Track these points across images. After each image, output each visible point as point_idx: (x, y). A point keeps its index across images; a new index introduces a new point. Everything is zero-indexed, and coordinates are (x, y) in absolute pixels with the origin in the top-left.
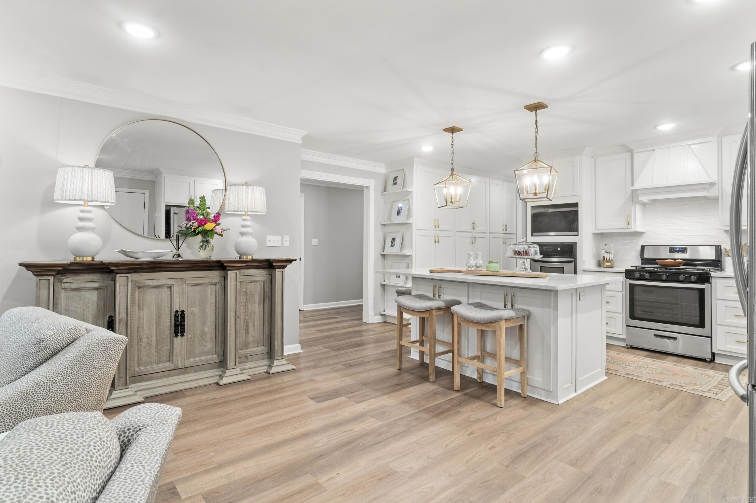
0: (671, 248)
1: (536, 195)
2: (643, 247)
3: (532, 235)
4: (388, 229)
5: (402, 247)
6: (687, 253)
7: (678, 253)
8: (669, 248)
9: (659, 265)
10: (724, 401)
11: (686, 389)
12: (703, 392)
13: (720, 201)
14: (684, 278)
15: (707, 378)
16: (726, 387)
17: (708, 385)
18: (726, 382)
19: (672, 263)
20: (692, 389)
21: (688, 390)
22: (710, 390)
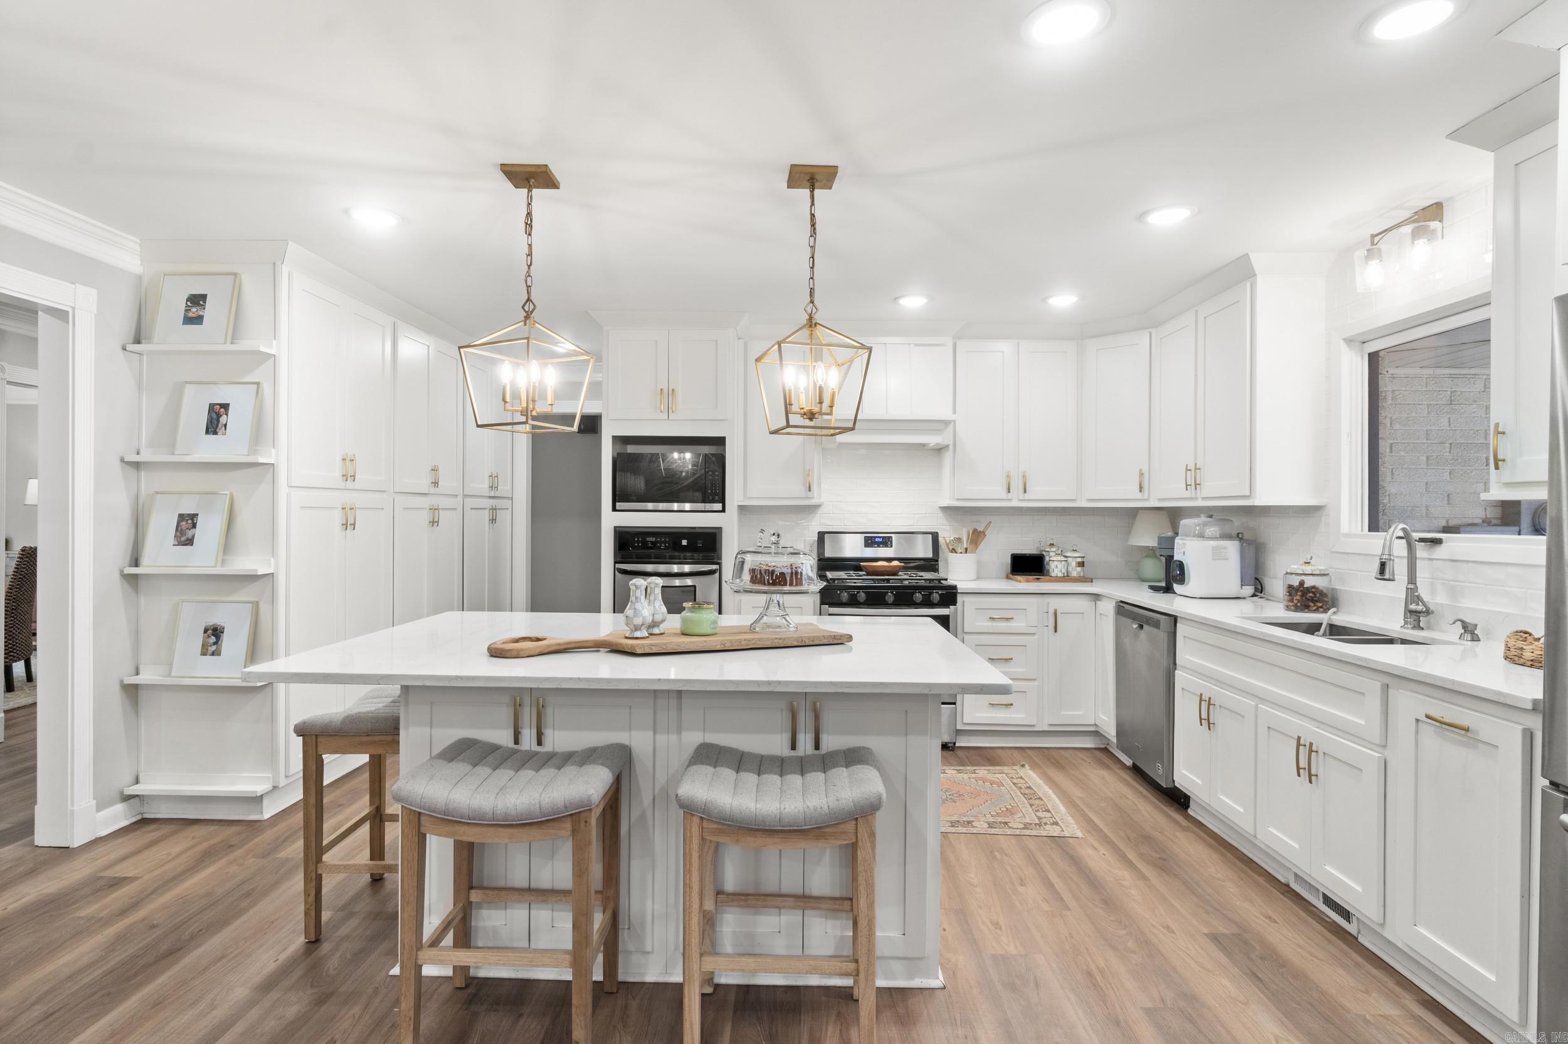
0: (868, 537)
1: (811, 419)
2: (821, 536)
3: (614, 509)
4: (148, 483)
5: (228, 544)
6: (891, 546)
7: (879, 546)
8: (865, 537)
9: (864, 573)
10: (1085, 838)
11: (1017, 828)
12: (1040, 826)
13: (948, 457)
14: (921, 600)
15: (998, 788)
16: (1042, 803)
17: (1023, 807)
18: (1026, 788)
19: (888, 569)
20: (1023, 826)
21: (1020, 829)
22: (1040, 818)
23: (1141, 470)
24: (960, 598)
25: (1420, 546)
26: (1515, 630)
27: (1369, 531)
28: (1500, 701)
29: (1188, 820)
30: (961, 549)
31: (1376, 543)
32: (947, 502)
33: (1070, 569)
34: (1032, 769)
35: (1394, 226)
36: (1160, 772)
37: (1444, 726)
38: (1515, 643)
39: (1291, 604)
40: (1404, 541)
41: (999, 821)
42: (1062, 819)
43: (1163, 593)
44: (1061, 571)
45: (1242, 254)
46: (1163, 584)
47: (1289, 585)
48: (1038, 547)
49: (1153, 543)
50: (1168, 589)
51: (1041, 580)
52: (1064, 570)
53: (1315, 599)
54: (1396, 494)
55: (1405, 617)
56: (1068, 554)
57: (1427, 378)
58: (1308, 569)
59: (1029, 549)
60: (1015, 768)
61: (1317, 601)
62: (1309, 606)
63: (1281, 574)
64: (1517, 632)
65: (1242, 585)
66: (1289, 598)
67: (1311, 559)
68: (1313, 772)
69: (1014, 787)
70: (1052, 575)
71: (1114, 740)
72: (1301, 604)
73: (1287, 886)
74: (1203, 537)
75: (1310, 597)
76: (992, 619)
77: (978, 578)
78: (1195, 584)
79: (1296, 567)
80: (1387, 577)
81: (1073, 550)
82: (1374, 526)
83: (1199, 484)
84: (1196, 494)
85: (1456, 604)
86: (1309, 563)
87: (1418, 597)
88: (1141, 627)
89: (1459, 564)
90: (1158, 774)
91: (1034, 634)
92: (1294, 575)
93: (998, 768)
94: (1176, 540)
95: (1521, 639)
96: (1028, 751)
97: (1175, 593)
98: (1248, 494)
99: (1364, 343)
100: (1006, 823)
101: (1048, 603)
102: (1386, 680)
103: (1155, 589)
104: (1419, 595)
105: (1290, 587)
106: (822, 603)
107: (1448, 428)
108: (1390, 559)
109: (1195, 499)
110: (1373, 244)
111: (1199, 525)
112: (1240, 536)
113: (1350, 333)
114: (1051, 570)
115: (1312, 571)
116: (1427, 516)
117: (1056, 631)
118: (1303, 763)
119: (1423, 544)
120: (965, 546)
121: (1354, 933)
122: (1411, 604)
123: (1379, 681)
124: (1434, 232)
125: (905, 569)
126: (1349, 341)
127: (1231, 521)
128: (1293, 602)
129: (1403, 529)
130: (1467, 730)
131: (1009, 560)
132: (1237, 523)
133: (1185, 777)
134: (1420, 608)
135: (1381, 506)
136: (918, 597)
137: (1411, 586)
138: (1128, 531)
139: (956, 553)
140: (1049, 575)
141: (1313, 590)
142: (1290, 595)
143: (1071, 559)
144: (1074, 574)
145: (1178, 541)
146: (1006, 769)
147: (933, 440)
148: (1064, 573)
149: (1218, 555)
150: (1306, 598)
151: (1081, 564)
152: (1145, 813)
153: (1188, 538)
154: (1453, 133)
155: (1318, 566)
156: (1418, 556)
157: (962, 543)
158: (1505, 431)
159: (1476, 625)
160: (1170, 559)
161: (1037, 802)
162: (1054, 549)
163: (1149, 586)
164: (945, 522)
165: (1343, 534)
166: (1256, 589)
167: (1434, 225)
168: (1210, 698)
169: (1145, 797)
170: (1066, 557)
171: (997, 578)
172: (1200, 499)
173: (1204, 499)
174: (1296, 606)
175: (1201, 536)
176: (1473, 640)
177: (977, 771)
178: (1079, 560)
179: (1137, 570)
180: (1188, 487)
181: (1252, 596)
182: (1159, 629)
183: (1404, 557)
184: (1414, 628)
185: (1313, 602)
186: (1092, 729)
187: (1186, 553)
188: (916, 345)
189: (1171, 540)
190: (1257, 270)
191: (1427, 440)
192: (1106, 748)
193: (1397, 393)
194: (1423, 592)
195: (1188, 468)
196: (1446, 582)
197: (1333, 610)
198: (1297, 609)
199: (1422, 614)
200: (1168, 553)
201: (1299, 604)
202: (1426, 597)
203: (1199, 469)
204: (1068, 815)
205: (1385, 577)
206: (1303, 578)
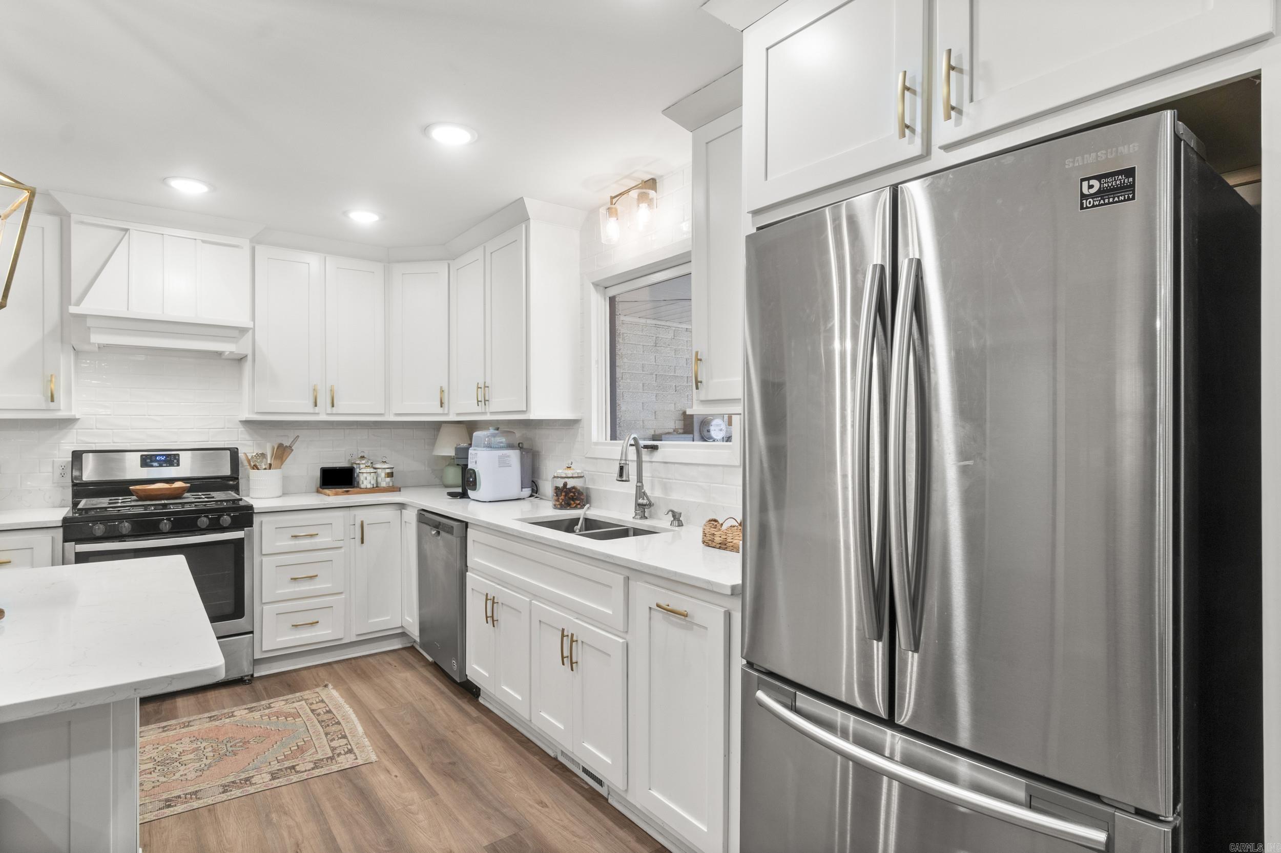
0: (148, 455)
2: (77, 456)
6: (178, 465)
7: (161, 466)
8: (142, 456)
9: (134, 498)
10: (378, 761)
11: (306, 771)
12: (332, 760)
13: (248, 366)
14: (208, 523)
15: (293, 721)
16: (340, 727)
17: (317, 739)
18: (325, 713)
19: (168, 492)
20: (313, 766)
21: (309, 770)
22: (333, 749)
23: (441, 387)
24: (256, 520)
25: (644, 451)
26: (708, 519)
27: (611, 440)
28: (709, 588)
29: (478, 710)
30: (265, 465)
31: (615, 450)
32: (247, 416)
33: (379, 480)
34: (335, 687)
35: (626, 191)
36: (455, 668)
37: (669, 613)
38: (709, 530)
39: (558, 503)
40: (634, 448)
41: (286, 766)
42: (358, 743)
43: (460, 498)
44: (370, 483)
45: (518, 198)
46: (460, 490)
47: (556, 487)
48: (349, 460)
49: (452, 453)
50: (464, 495)
51: (350, 492)
52: (373, 482)
53: (575, 497)
54: (625, 411)
55: (636, 510)
56: (378, 466)
57: (642, 326)
58: (569, 473)
59: (338, 461)
60: (317, 690)
61: (576, 499)
62: (571, 504)
63: (550, 477)
64: (710, 521)
65: (522, 488)
66: (556, 498)
67: (571, 464)
68: (574, 660)
69: (311, 715)
70: (362, 487)
71: (418, 640)
72: (565, 503)
73: (556, 759)
74: (491, 447)
75: (571, 496)
76: (295, 537)
77: (285, 494)
78: (484, 490)
79: (561, 472)
80: (624, 478)
81: (383, 462)
82: (614, 437)
83: (488, 401)
84: (485, 408)
85: (667, 497)
86: (570, 467)
87: (644, 493)
88: (438, 533)
89: (669, 465)
90: (453, 670)
91: (341, 547)
92: (559, 479)
93: (298, 694)
94: (469, 451)
95: (713, 526)
96: (335, 666)
97: (469, 498)
98: (525, 409)
99: (606, 288)
100: (293, 767)
101: (355, 515)
102: (627, 573)
103: (453, 495)
104: (645, 491)
105: (557, 488)
106: (66, 540)
107: (655, 364)
108: (626, 464)
109: (485, 413)
110: (612, 204)
111: (488, 437)
112: (521, 445)
113: (596, 279)
114: (361, 482)
115: (572, 474)
116: (643, 428)
117: (362, 542)
118: (566, 653)
119: (646, 450)
120: (269, 462)
121: (605, 795)
122: (639, 499)
123: (621, 574)
124: (651, 200)
125: (190, 490)
126: (596, 285)
127: (514, 433)
128: (559, 501)
129: (635, 439)
130: (686, 616)
131: (318, 474)
132: (518, 434)
133: (476, 671)
134: (645, 501)
135: (618, 420)
136: (203, 521)
137: (639, 484)
138: (433, 442)
139: (258, 469)
140: (359, 487)
141: (573, 490)
142: (557, 496)
143: (380, 470)
144: (383, 484)
145: (471, 451)
146: (306, 694)
147: (228, 348)
148: (373, 485)
149: (503, 463)
150: (568, 497)
151: (390, 475)
152: (441, 712)
153: (480, 449)
154: (667, 109)
155: (577, 470)
156: (643, 460)
157: (267, 459)
158: (701, 358)
159: (681, 514)
160: (465, 466)
161: (334, 728)
162: (363, 462)
163: (448, 493)
164: (247, 437)
165: (594, 443)
166: (533, 490)
167: (652, 193)
168: (494, 597)
169: (442, 693)
170: (375, 468)
171: (307, 492)
172: (488, 414)
173: (492, 413)
174: (561, 504)
175: (490, 446)
176: (679, 526)
177: (272, 705)
178: (388, 471)
179: (441, 477)
180: (479, 403)
181: (530, 497)
182: (453, 534)
183: (634, 461)
184: (641, 518)
185: (573, 501)
186: (399, 631)
187: (477, 462)
188: (203, 241)
189: (466, 450)
190: (531, 214)
191: (643, 371)
192: (413, 646)
193: (625, 335)
194: (647, 489)
195: (479, 386)
196: (661, 479)
197: (588, 506)
198: (562, 507)
199: (646, 507)
200: (462, 462)
201: (563, 503)
202: (648, 493)
203: (488, 387)
204: (365, 736)
205: (623, 479)
206: (566, 480)
